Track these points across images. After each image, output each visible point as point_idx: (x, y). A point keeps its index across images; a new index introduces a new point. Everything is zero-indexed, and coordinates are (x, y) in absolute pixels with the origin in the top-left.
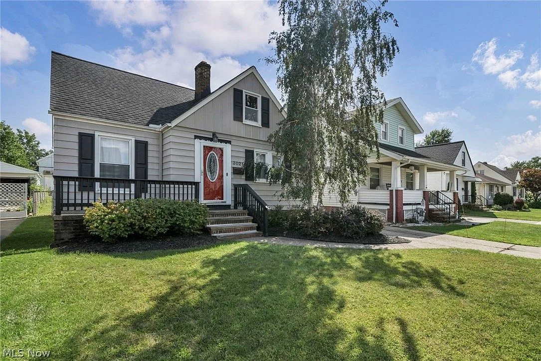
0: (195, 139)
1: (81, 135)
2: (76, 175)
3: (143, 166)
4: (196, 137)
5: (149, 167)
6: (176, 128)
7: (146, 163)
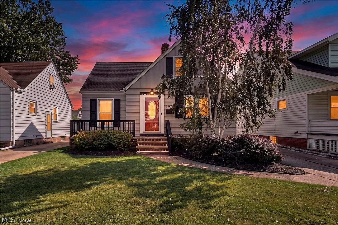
0: (140, 94)
1: (91, 100)
2: (89, 119)
3: (118, 113)
4: (141, 93)
5: (121, 113)
6: (129, 90)
7: (119, 111)
